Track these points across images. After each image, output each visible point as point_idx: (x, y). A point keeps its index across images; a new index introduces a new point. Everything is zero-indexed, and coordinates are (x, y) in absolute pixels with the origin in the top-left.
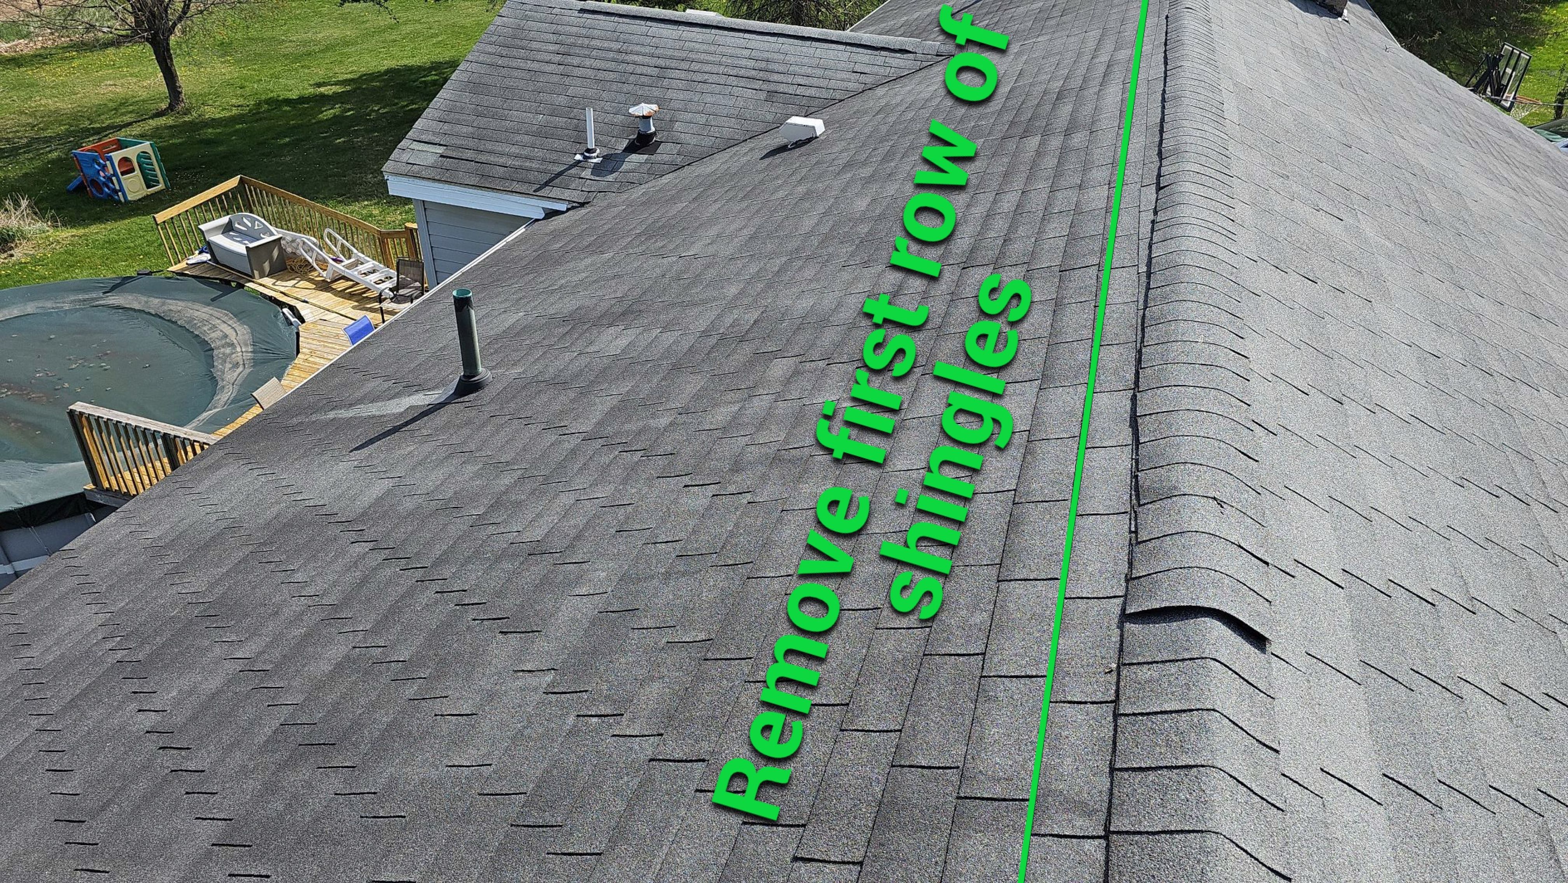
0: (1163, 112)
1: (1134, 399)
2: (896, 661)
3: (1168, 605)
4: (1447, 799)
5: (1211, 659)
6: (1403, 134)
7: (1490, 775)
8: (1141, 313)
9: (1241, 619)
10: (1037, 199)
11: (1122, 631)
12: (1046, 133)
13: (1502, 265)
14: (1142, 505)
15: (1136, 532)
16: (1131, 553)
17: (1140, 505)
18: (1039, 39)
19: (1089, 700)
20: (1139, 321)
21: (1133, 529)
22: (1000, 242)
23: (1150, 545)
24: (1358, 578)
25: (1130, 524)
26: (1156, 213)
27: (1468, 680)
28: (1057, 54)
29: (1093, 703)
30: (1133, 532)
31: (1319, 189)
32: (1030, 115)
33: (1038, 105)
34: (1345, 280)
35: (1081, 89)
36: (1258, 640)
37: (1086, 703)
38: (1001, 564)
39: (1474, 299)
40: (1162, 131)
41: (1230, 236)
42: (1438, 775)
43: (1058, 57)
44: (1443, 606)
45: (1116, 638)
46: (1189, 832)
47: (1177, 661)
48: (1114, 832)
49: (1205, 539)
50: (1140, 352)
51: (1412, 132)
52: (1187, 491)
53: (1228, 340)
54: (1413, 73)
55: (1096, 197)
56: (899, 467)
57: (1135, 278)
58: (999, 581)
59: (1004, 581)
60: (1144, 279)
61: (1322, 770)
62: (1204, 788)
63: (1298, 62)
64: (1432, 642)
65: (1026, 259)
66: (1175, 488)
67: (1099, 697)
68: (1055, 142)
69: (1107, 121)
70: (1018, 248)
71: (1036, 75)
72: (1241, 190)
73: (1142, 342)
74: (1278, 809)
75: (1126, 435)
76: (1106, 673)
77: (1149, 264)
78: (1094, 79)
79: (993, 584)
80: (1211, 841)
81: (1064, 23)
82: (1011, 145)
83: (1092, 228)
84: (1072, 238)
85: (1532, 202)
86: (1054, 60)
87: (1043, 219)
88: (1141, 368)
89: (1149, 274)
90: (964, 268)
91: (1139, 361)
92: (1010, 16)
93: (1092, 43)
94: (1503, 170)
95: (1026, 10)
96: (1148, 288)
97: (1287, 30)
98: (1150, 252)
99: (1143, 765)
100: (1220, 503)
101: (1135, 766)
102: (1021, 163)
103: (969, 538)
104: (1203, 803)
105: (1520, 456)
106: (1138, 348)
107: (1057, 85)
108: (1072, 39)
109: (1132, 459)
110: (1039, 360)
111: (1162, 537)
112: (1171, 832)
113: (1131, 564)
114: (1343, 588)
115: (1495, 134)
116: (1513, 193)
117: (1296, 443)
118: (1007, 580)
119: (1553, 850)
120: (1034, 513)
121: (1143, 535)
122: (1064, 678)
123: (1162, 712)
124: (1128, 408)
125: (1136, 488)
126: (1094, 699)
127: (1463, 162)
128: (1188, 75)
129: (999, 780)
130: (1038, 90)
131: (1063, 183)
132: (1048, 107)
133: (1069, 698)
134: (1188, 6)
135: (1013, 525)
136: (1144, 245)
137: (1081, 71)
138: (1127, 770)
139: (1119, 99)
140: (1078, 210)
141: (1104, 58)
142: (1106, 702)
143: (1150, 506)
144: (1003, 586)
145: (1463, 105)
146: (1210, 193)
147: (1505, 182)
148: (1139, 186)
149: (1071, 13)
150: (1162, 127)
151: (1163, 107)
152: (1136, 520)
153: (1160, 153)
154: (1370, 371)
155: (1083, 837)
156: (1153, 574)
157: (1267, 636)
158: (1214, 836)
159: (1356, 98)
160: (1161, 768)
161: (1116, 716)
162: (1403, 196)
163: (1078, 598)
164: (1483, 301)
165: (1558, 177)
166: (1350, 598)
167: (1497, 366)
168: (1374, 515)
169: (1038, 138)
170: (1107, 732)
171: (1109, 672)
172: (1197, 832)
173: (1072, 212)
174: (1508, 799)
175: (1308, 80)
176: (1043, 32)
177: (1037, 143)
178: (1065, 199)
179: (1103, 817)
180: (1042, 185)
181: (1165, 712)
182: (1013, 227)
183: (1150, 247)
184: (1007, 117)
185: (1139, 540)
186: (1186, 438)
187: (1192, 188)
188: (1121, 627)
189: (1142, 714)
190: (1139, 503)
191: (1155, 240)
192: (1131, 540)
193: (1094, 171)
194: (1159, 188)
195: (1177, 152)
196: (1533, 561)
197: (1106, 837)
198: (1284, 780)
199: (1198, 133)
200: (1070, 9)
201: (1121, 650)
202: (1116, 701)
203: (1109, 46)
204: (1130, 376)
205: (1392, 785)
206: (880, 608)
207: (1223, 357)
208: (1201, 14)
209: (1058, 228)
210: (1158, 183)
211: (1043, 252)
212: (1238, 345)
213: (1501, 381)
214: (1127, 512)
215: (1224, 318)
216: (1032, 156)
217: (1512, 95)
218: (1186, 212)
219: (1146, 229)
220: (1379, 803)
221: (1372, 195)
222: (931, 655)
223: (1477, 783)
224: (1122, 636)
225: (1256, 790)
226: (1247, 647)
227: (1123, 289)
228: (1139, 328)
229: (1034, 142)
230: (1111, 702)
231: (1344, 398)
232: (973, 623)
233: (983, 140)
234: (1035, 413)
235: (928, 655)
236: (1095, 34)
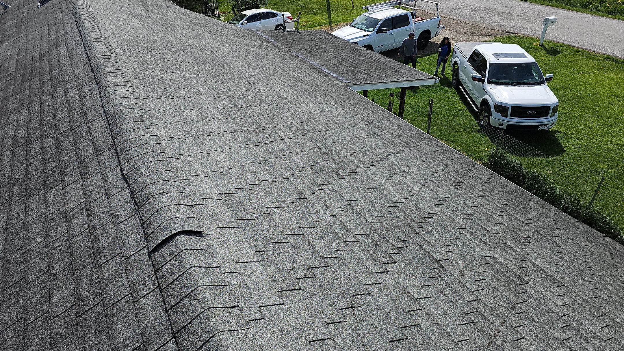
0: (87, 52)
1: (121, 169)
2: (66, 327)
3: (162, 239)
4: (276, 247)
5: (184, 250)
6: (185, 35)
7: (285, 231)
8: (110, 135)
9: (189, 230)
10: (48, 103)
11: (151, 259)
12: (41, 76)
13: (233, 70)
14: (140, 208)
15: (142, 219)
16: (143, 228)
17: (139, 208)
18: (21, 35)
19: (149, 291)
20: (111, 138)
21: (140, 219)
22: (39, 128)
23: (148, 221)
24: (225, 193)
25: (139, 217)
26: (100, 94)
27: (270, 207)
28: (32, 39)
29: (151, 292)
30: (141, 220)
31: (162, 64)
32: (30, 69)
33: (32, 64)
34: (183, 94)
35: (49, 52)
36: (199, 234)
37: (149, 293)
38: (95, 261)
39: (228, 84)
40: (89, 60)
41: (133, 93)
42: (271, 241)
43: (33, 41)
44: (255, 188)
45: (150, 263)
46: (199, 314)
47: (174, 258)
48: (176, 333)
49: (166, 208)
50: (116, 150)
51: (188, 34)
52: (153, 195)
53: (147, 132)
54: (180, 13)
55: (74, 94)
56: (32, 245)
57: (102, 122)
58: (97, 268)
59: (99, 267)
60: (106, 121)
61: (236, 263)
62: (198, 296)
63: (136, 19)
64: (255, 201)
65: (54, 131)
66: (149, 196)
67: (153, 288)
68: (47, 78)
69: (65, 62)
70: (48, 128)
71: (26, 51)
72: (131, 74)
73: (115, 146)
74: (226, 285)
75: (124, 185)
76: (151, 278)
77: (106, 115)
78: (53, 46)
79: (95, 271)
80: (207, 312)
81: (30, 26)
82: (27, 85)
83: (78, 107)
84: (70, 115)
85: (235, 46)
86: (31, 42)
87: (55, 112)
88: (119, 156)
89: (107, 118)
90: (27, 145)
91: (117, 154)
92: (3, 28)
93: (46, 32)
94: (222, 39)
95: (10, 24)
96: (109, 124)
97: (126, 8)
98: (104, 110)
99: (176, 302)
100: (167, 193)
101: (174, 304)
102: (34, 91)
103: (77, 258)
104: (200, 301)
105: (260, 130)
106: (115, 149)
107: (37, 53)
108: (37, 32)
109: (130, 192)
110: (77, 170)
111: (151, 216)
112: (194, 319)
113: (144, 232)
114: (221, 199)
115: (216, 27)
116: (228, 45)
117: (188, 158)
118: (100, 266)
119: (309, 242)
120: (99, 232)
121: (145, 219)
122: (137, 290)
123: (176, 279)
124: (120, 173)
125: (136, 203)
126: (151, 290)
127: (208, 40)
128: (91, 35)
129: (128, 345)
130: (30, 57)
131: (57, 94)
132: (37, 64)
133: (142, 296)
134: (79, 7)
135: (93, 242)
136: (101, 108)
137: (46, 44)
138: (172, 308)
139: (66, 52)
140: (68, 103)
141: (53, 37)
142: (156, 288)
143: (143, 207)
144: (99, 269)
145: (201, 20)
146: (118, 79)
147: (224, 43)
148: (89, 85)
149: (31, 21)
150: (89, 58)
151: (86, 51)
152: (140, 215)
153: (92, 70)
154: (203, 122)
155: (166, 343)
156: (153, 231)
157: (201, 230)
158: (208, 310)
159: (163, 27)
160: (182, 299)
161: (161, 291)
162: (193, 57)
163: (131, 256)
164: (232, 84)
165: (240, 36)
166: (225, 202)
167: (242, 104)
168: (223, 170)
169: (38, 78)
170: (160, 299)
171: (153, 277)
172: (202, 313)
173: (66, 104)
174: (293, 235)
175: (142, 25)
176: (22, 32)
177: (39, 80)
178: (60, 100)
179: (170, 331)
180: (48, 97)
181: (177, 278)
182: (42, 120)
183: (103, 108)
184: (20, 73)
185: (144, 221)
186: (145, 175)
187: (111, 79)
188: (150, 257)
189: (169, 284)
190: (138, 208)
191: (104, 104)
192: (141, 223)
193: (68, 84)
194: (97, 84)
195: (98, 67)
196: (275, 160)
197: (174, 337)
198: (225, 275)
199: (104, 57)
200: (30, 19)
201: (153, 266)
202: (159, 286)
203: (53, 31)
204: (116, 161)
205: (259, 253)
206: (49, 311)
207: (147, 139)
208: (87, 9)
209: (62, 113)
210: (96, 81)
211: (60, 125)
212: (152, 132)
213: (246, 109)
214: (135, 214)
215: (143, 124)
216: (38, 87)
217: (217, 12)
218: (111, 90)
219: (99, 102)
220: (257, 262)
221: (182, 60)
222: (80, 315)
223: (283, 236)
224: (152, 260)
225: (216, 285)
226: (196, 238)
227: (100, 128)
228: (112, 141)
229: (36, 81)
230: (158, 287)
231: (198, 135)
232: (93, 291)
233: (12, 86)
234: (85, 192)
235: (79, 316)
236: (45, 28)
